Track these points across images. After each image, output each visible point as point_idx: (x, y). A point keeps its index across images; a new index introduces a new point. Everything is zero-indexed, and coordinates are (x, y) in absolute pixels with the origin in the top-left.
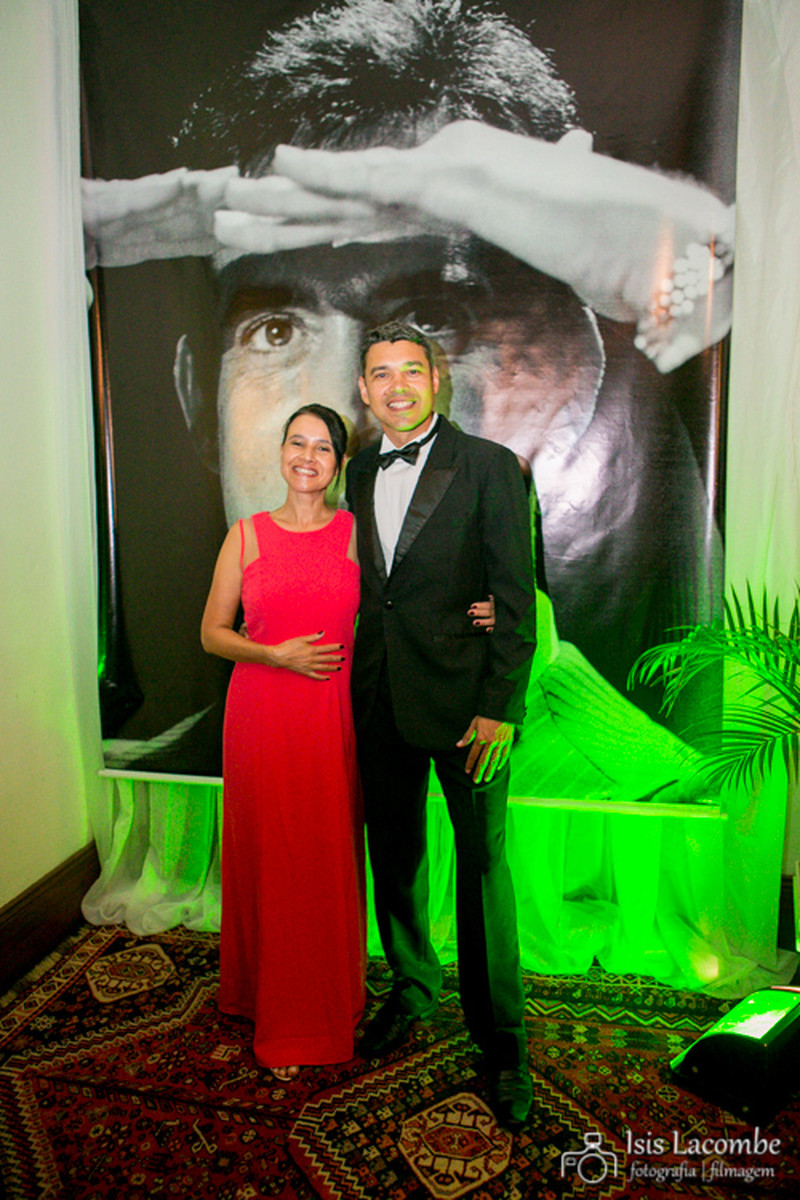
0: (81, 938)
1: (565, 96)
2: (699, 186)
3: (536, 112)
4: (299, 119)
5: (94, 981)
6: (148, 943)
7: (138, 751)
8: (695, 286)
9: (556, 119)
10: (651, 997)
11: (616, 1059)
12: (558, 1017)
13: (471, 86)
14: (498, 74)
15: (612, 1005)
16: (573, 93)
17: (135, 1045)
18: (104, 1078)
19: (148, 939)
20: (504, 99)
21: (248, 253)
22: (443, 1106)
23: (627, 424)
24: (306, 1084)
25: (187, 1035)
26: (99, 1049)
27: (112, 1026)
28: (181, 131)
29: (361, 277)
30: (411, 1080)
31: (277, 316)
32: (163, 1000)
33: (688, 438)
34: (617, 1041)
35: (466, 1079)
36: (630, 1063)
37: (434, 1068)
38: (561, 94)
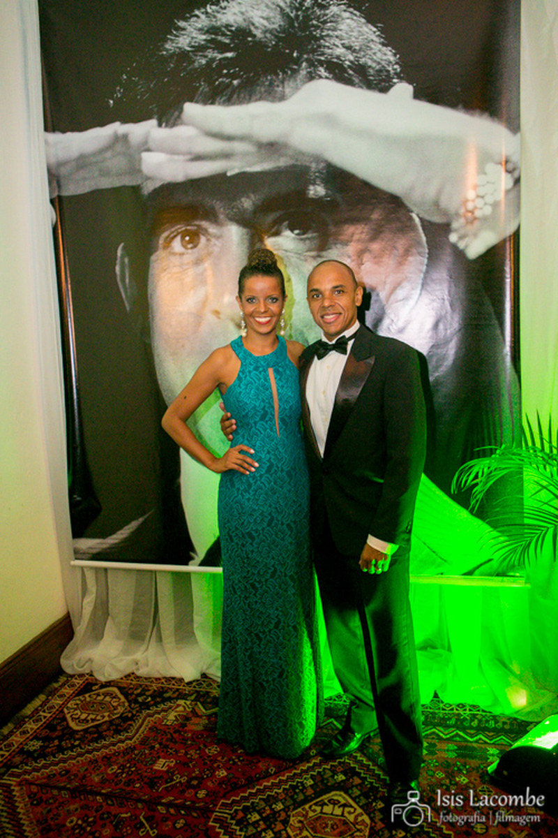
0: (60, 683)
1: (392, 59)
2: (493, 120)
3: (371, 71)
4: (199, 83)
5: (70, 715)
6: (109, 686)
7: (97, 546)
8: (492, 194)
9: (386, 76)
10: (476, 721)
11: (449, 765)
13: (323, 54)
14: (343, 44)
15: (447, 727)
16: (398, 56)
17: (99, 760)
18: (77, 784)
19: (109, 684)
20: (347, 63)
21: (166, 182)
22: (320, 801)
23: (446, 297)
24: (222, 786)
25: (136, 752)
26: (73, 764)
27: (83, 747)
28: (115, 95)
29: (248, 197)
30: (298, 782)
31: (188, 228)
32: (119, 728)
33: (491, 306)
34: (450, 753)
35: (337, 781)
36: (458, 768)
37: (315, 773)
38: (389, 57)
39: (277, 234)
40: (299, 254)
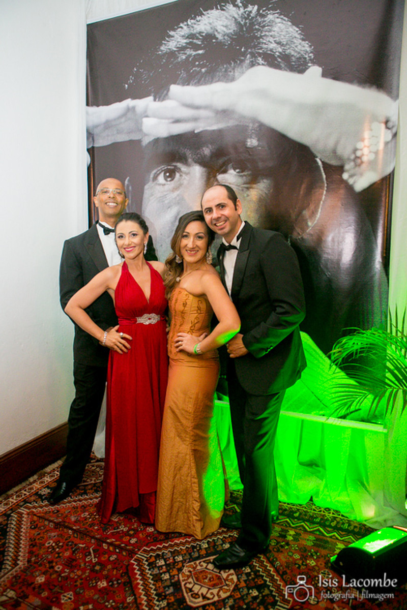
1: (308, 49)
2: (379, 91)
3: (293, 58)
4: (181, 71)
8: (375, 145)
9: (303, 62)
10: (335, 522)
11: (305, 551)
12: (282, 525)
13: (261, 48)
14: (275, 41)
15: (313, 523)
16: (313, 47)
17: (79, 507)
20: (277, 54)
22: (208, 560)
24: (147, 538)
26: (63, 507)
27: (73, 497)
28: (129, 82)
31: (169, 167)
32: (98, 489)
33: (370, 226)
34: (309, 542)
35: (224, 548)
36: (312, 554)
37: (211, 540)
38: (306, 48)
39: (225, 172)
40: (239, 186)
